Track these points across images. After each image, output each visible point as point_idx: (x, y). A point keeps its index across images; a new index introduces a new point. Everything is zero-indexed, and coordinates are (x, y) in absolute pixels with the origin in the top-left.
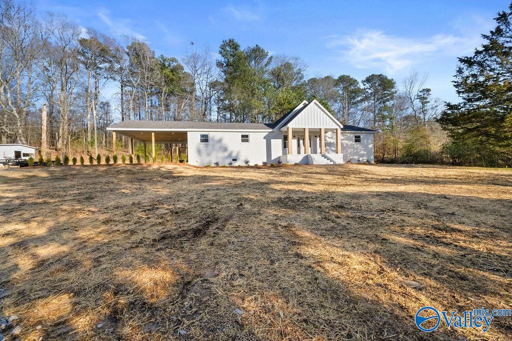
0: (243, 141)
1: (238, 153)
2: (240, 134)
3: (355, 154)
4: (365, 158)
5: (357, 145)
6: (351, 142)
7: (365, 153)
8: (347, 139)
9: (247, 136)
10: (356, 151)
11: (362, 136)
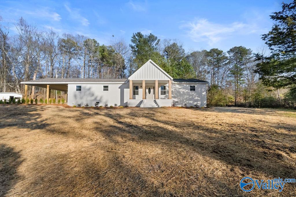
0: (104, 90)
1: (101, 97)
2: (102, 86)
3: (190, 100)
4: (199, 102)
5: (193, 93)
6: (187, 91)
7: (199, 99)
8: (184, 88)
9: (107, 87)
10: (191, 97)
11: (196, 86)
